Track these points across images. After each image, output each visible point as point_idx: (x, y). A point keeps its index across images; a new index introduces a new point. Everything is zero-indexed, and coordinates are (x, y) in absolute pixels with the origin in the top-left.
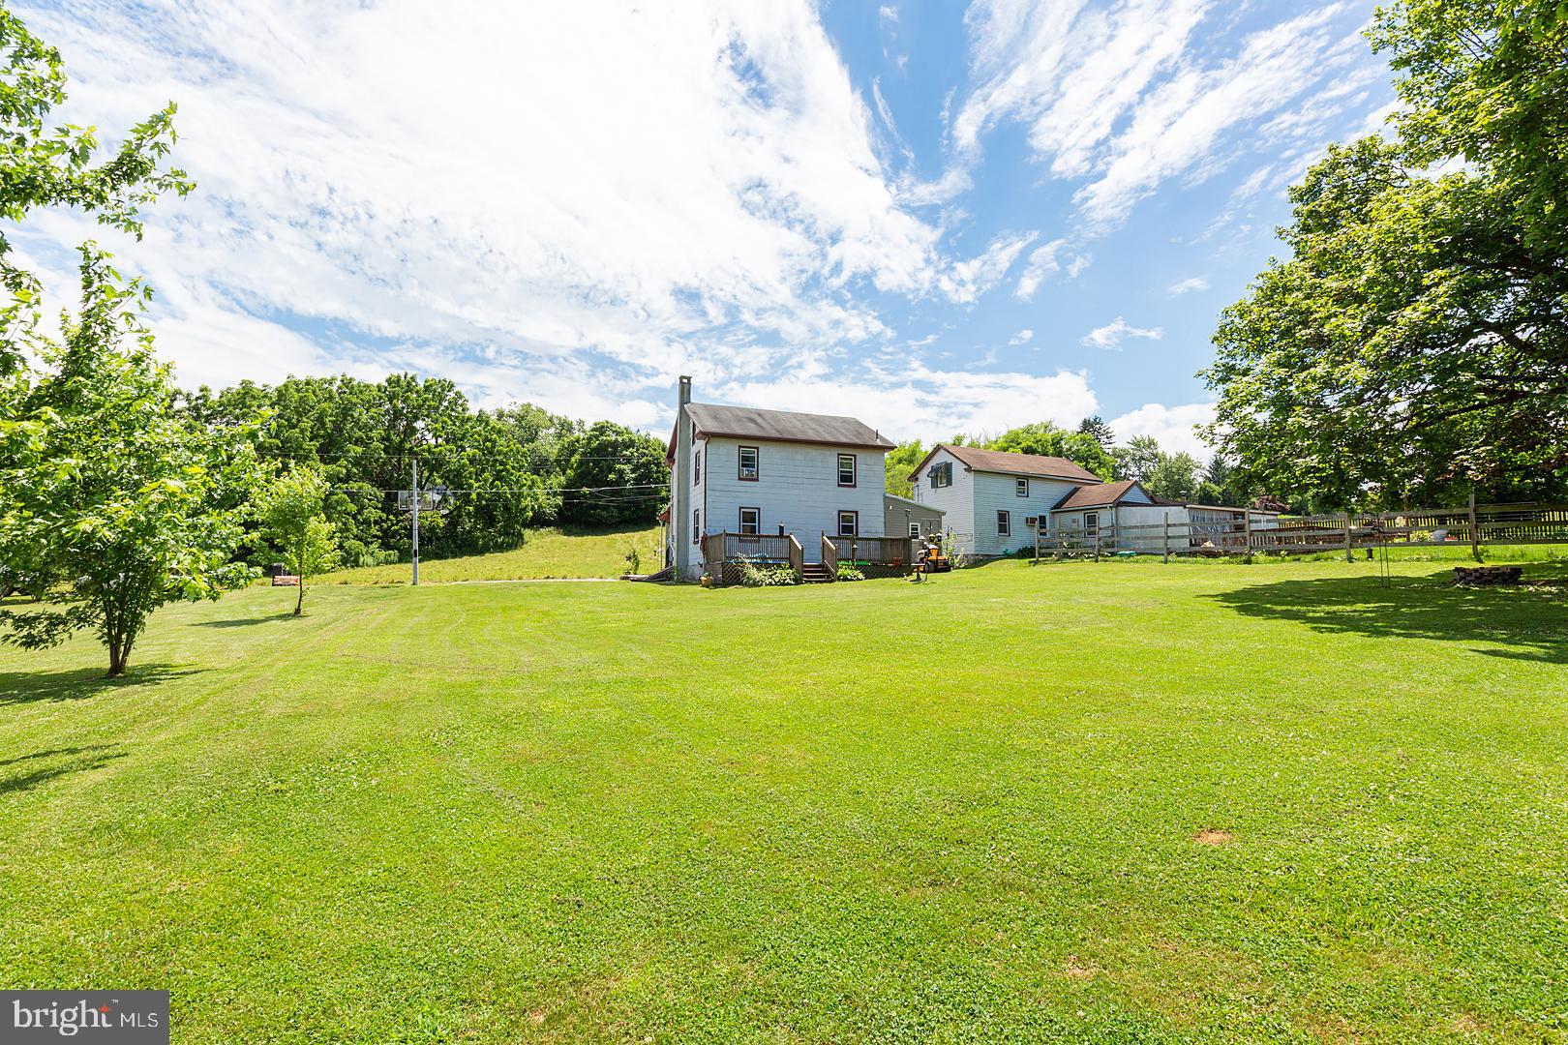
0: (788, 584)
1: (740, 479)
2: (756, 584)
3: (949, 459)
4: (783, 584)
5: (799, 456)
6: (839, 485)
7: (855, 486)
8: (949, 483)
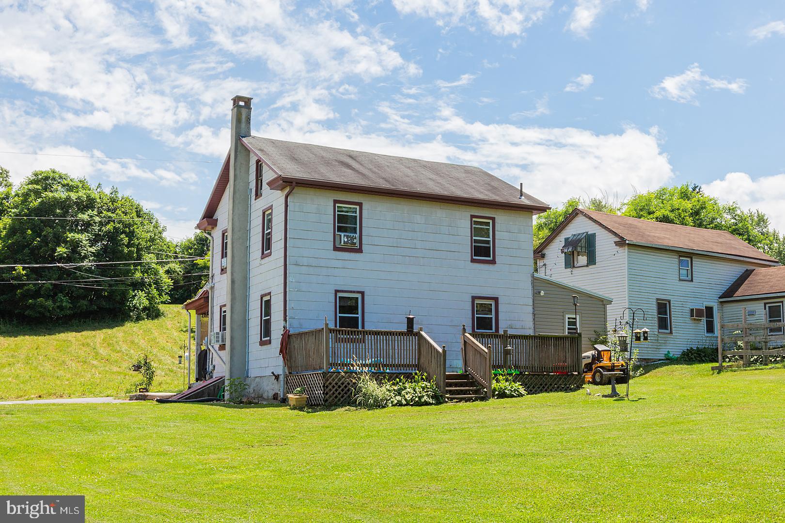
0: (427, 404)
1: (336, 249)
2: (379, 404)
3: (592, 228)
4: (419, 404)
5: (418, 218)
6: (473, 261)
7: (493, 262)
8: (592, 261)
